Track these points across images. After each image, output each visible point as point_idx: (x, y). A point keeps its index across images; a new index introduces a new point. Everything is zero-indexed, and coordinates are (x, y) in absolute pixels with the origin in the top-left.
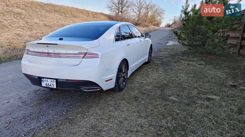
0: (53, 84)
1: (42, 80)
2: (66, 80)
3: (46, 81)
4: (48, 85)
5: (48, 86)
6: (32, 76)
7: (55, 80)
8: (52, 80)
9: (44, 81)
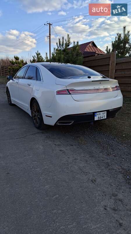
0: (104, 116)
2: (114, 109)
3: (99, 114)
4: (100, 117)
6: (86, 113)
7: (106, 112)
8: (103, 112)
9: (97, 115)
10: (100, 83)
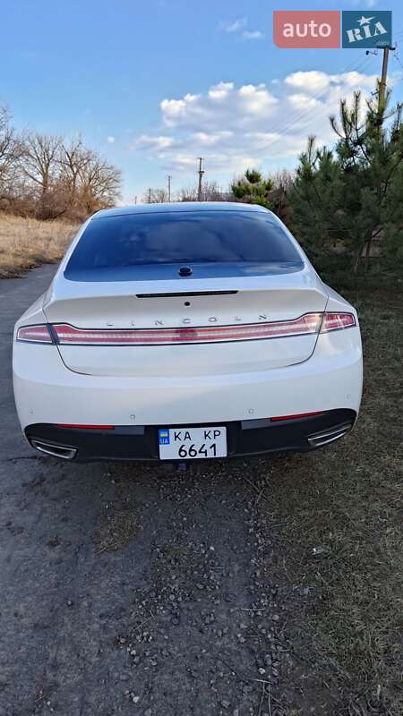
0: (214, 445)
1: (163, 434)
2: (272, 420)
3: (182, 436)
4: (191, 450)
5: (188, 457)
6: (113, 427)
7: (223, 430)
8: (207, 429)
9: (172, 438)
10: (187, 304)
